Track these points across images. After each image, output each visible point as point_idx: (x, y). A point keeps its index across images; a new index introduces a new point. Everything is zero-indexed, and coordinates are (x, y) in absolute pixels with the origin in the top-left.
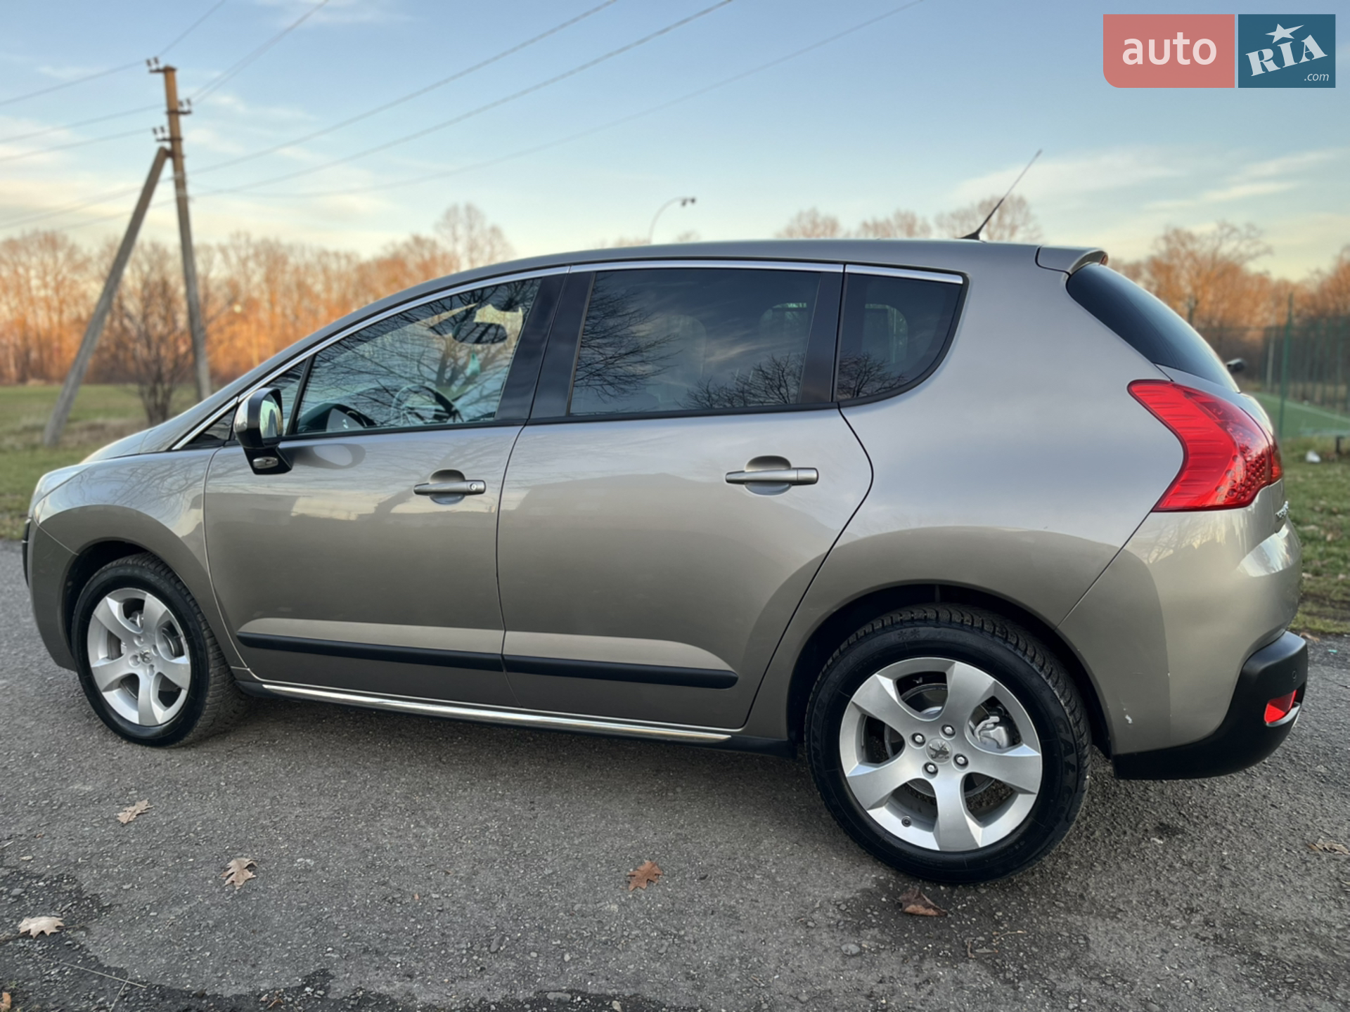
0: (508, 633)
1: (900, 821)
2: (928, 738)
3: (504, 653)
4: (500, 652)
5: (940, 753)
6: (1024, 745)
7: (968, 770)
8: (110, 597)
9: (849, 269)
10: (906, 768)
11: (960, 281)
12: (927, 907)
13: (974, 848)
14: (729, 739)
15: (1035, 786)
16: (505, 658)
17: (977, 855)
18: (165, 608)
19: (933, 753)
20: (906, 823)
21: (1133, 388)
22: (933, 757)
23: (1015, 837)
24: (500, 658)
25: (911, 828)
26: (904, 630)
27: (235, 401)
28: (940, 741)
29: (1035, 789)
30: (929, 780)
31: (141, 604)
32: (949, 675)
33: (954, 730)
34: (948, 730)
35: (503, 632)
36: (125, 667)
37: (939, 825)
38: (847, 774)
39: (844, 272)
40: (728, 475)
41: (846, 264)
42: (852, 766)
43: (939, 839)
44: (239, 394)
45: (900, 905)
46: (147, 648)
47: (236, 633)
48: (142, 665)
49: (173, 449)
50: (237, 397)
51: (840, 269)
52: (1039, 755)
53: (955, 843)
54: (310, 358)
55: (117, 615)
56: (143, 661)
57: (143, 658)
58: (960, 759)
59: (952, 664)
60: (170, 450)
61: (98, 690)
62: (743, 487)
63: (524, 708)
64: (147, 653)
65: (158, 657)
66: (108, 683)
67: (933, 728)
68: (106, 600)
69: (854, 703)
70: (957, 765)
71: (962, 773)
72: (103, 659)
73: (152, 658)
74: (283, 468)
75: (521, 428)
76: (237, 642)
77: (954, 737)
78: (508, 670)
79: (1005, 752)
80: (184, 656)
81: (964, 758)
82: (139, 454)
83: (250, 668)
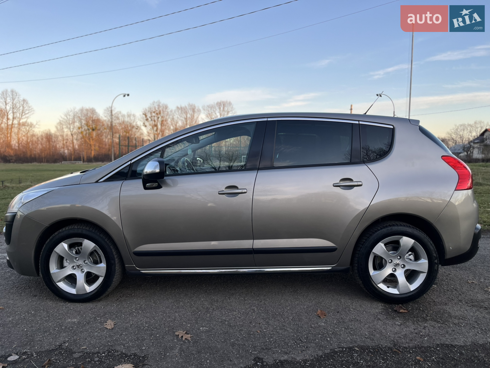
0: (254, 240)
1: (386, 287)
2: (393, 260)
3: (253, 248)
4: (252, 248)
5: (397, 265)
6: (422, 259)
7: (406, 268)
9: (361, 123)
10: (388, 271)
11: (392, 127)
12: (404, 310)
13: (409, 291)
14: (331, 269)
15: (426, 270)
16: (254, 249)
17: (411, 293)
18: (94, 245)
20: (388, 287)
21: (443, 157)
22: (395, 266)
23: (421, 286)
24: (252, 249)
25: (390, 288)
26: (388, 228)
27: (129, 163)
28: (397, 261)
29: (427, 272)
30: (395, 273)
31: (81, 244)
32: (401, 241)
33: (400, 257)
34: (399, 257)
35: (253, 240)
36: (68, 271)
37: (399, 286)
38: (371, 275)
39: (359, 124)
40: (334, 184)
41: (359, 121)
42: (372, 272)
43: (399, 290)
44: (131, 160)
45: (396, 311)
46: (80, 262)
47: (133, 251)
48: (78, 269)
49: (99, 181)
50: (130, 161)
51: (358, 123)
52: (427, 261)
53: (404, 291)
54: (162, 148)
55: (67, 249)
56: (78, 268)
57: (78, 266)
58: (402, 266)
59: (402, 237)
60: (97, 182)
61: (53, 282)
62: (339, 188)
63: (256, 266)
64: (81, 264)
65: (87, 265)
66: (59, 279)
67: (394, 257)
68: (62, 244)
69: (373, 252)
70: (402, 268)
71: (404, 270)
72: (56, 269)
73: (83, 266)
74: (159, 187)
75: (257, 171)
76: (133, 255)
77: (401, 259)
78: (255, 254)
79: (417, 262)
80: (102, 263)
81: (404, 265)
82: (79, 184)
83: (135, 265)
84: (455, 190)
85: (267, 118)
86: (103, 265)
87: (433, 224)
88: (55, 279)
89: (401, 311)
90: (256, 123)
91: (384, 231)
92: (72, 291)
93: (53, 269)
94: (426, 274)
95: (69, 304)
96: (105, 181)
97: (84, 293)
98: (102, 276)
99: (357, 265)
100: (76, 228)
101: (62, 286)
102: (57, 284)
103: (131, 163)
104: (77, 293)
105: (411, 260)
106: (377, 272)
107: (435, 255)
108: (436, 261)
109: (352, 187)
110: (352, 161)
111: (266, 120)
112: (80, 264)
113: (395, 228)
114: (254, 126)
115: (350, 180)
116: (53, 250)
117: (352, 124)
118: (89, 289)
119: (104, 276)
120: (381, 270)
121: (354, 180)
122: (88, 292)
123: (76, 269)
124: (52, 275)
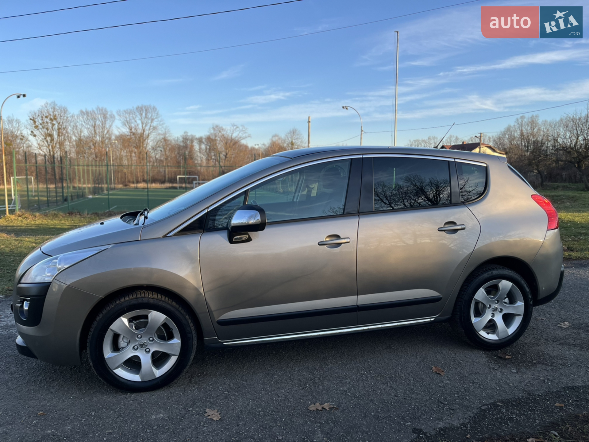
0: (358, 296)
1: (486, 333)
2: (492, 305)
3: (358, 304)
4: (356, 304)
5: (495, 309)
6: (519, 302)
7: (504, 312)
8: (123, 317)
9: (457, 160)
10: (487, 317)
11: (485, 165)
12: (509, 356)
13: (507, 336)
14: (434, 320)
16: (359, 306)
17: (509, 338)
18: (165, 316)
19: (493, 310)
20: (488, 333)
21: (533, 196)
22: (493, 311)
23: (518, 329)
24: (357, 306)
25: (489, 334)
26: (489, 273)
27: (206, 211)
28: (495, 306)
29: (523, 314)
30: (493, 318)
31: (146, 317)
32: (500, 285)
33: (498, 301)
34: (496, 302)
35: (356, 296)
36: (129, 353)
37: (498, 331)
38: (473, 322)
39: (455, 162)
40: (439, 228)
41: (454, 158)
42: (474, 320)
43: (498, 336)
45: (501, 358)
46: (144, 340)
47: (217, 320)
48: (141, 349)
49: (167, 236)
50: (207, 209)
51: (453, 160)
52: (523, 303)
53: (503, 336)
54: (246, 191)
55: (127, 325)
56: (141, 347)
57: (142, 346)
58: (500, 310)
59: (501, 281)
60: (165, 236)
61: (109, 370)
62: (444, 232)
63: (358, 325)
64: (146, 342)
65: (153, 343)
66: (117, 365)
67: (493, 302)
68: (121, 319)
69: (475, 299)
70: (499, 312)
71: (502, 314)
72: (112, 352)
73: (148, 345)
74: (249, 240)
75: (358, 216)
76: (216, 325)
77: (499, 303)
78: (359, 311)
79: (514, 305)
80: (175, 339)
81: (501, 309)
82: (140, 240)
83: (218, 337)
84: (547, 230)
85: (362, 154)
86: (176, 341)
87: (529, 265)
88: (110, 365)
89: (507, 357)
90: (350, 160)
91: (486, 275)
92: (136, 378)
93: (108, 353)
94: (522, 316)
95: (133, 396)
96: (175, 235)
97: (152, 379)
98: (176, 354)
99: (458, 313)
100: (139, 298)
101: (121, 373)
102: (115, 371)
103: (209, 210)
104: (141, 380)
105: (505, 303)
106: (478, 319)
107: (530, 297)
108: (531, 303)
109: (455, 231)
110: (452, 203)
111: (361, 157)
112: (144, 343)
113: (495, 272)
114: (348, 163)
115: (453, 223)
116: (108, 328)
117: (449, 161)
118: (159, 373)
119: (178, 355)
120: (482, 317)
121: (458, 224)
122: (157, 376)
123: (138, 349)
124: (106, 360)
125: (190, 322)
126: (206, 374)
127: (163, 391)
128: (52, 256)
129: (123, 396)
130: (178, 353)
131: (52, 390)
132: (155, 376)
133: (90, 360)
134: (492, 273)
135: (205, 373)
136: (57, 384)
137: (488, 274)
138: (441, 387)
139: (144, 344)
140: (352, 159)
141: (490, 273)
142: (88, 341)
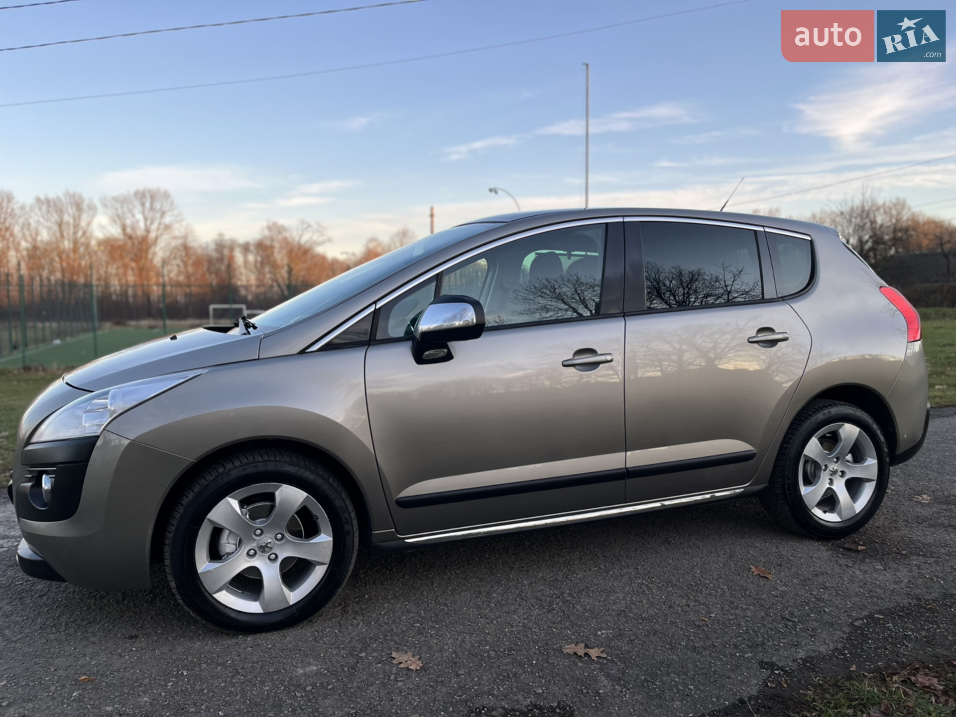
0: (628, 453)
1: (822, 512)
2: (829, 465)
3: (627, 467)
4: (624, 467)
5: (834, 473)
6: (869, 459)
7: (847, 477)
9: (767, 230)
10: (822, 486)
11: (809, 238)
12: (862, 545)
13: (854, 514)
14: (743, 492)
15: (875, 476)
16: (629, 469)
17: (858, 518)
18: (305, 494)
19: (831, 473)
20: (825, 512)
21: (881, 289)
22: (831, 475)
23: (870, 504)
24: (625, 470)
25: (827, 514)
26: (824, 412)
27: (372, 309)
28: (833, 466)
29: (875, 478)
30: (832, 487)
31: (271, 497)
32: (841, 431)
33: (838, 459)
34: (835, 460)
35: (624, 453)
36: (240, 564)
37: (841, 508)
38: (802, 494)
39: (765, 231)
40: (749, 338)
41: (763, 227)
42: (804, 490)
43: (840, 515)
44: (375, 302)
45: (850, 550)
46: (268, 539)
47: (395, 499)
48: (262, 556)
49: (306, 351)
50: (374, 305)
51: (762, 229)
52: (876, 461)
53: (847, 515)
54: (438, 274)
55: (239, 512)
56: (262, 552)
57: (264, 548)
58: (840, 474)
59: (843, 425)
60: (303, 352)
61: (206, 594)
62: (756, 345)
63: (625, 503)
64: (270, 542)
65: (283, 544)
66: (221, 584)
67: (831, 460)
68: (228, 501)
69: (804, 455)
70: (840, 476)
71: (844, 480)
72: (209, 562)
73: (274, 546)
74: (449, 357)
75: (623, 318)
76: (394, 506)
77: (839, 462)
78: (628, 478)
79: (863, 464)
80: (322, 534)
81: (842, 472)
82: (259, 359)
83: (396, 529)
84: (908, 342)
85: (623, 216)
86: (325, 539)
87: (885, 398)
88: (208, 585)
89: (860, 548)
90: (604, 225)
91: (820, 416)
92: (253, 607)
93: (203, 564)
94: (875, 483)
95: (249, 639)
96: (321, 349)
97: (283, 608)
98: (324, 562)
99: (780, 480)
100: (259, 462)
101: (227, 599)
102: (216, 596)
103: (377, 307)
104: (263, 610)
105: (848, 461)
106: (810, 489)
107: (886, 449)
108: (888, 460)
109: (773, 343)
110: (765, 297)
111: (622, 220)
112: (267, 543)
113: (834, 410)
114: (601, 232)
115: (770, 330)
116: (205, 518)
117: (755, 231)
118: (294, 596)
119: (328, 563)
120: (815, 485)
121: (777, 331)
122: (291, 603)
123: (257, 556)
124: (201, 577)
125: (348, 504)
126: (370, 599)
127: (302, 628)
128: (92, 392)
129: (231, 642)
130: (327, 560)
131: (93, 639)
132: (287, 602)
133: (170, 578)
134: (829, 412)
135: (366, 596)
136: (98, 629)
137: (824, 414)
138: (777, 597)
139: (266, 546)
140: (607, 224)
141: (826, 411)
142: (167, 542)
